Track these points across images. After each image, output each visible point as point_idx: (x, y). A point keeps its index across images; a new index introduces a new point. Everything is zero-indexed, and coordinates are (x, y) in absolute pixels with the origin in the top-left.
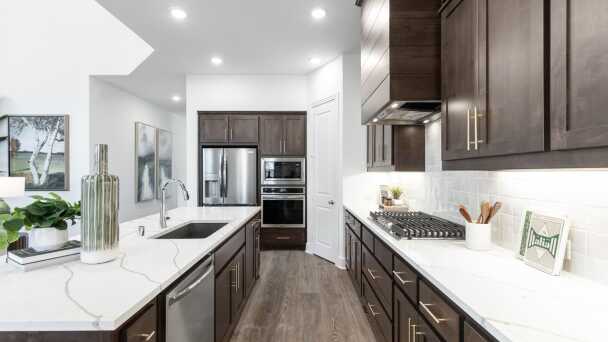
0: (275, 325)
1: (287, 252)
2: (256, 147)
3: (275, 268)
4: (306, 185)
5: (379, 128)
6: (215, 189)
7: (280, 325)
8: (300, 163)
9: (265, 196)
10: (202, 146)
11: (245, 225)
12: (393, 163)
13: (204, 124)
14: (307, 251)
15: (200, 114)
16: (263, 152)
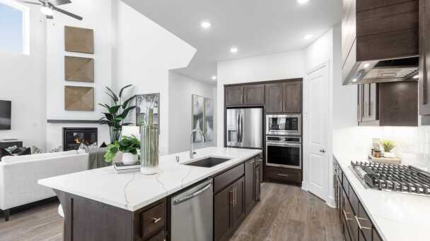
0: (264, 237)
1: (285, 186)
2: (262, 107)
3: (274, 196)
4: (302, 136)
5: (367, 86)
6: (234, 136)
7: (268, 239)
8: (297, 118)
9: (268, 143)
10: (227, 108)
11: (244, 162)
12: (377, 118)
13: (228, 93)
14: (302, 188)
15: (226, 86)
16: (267, 111)
